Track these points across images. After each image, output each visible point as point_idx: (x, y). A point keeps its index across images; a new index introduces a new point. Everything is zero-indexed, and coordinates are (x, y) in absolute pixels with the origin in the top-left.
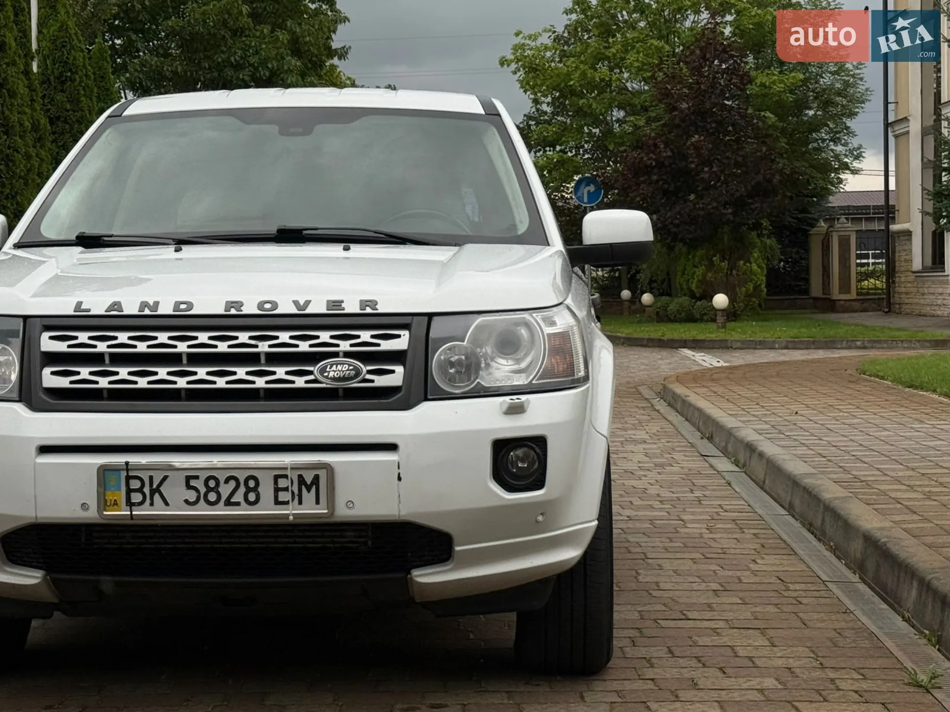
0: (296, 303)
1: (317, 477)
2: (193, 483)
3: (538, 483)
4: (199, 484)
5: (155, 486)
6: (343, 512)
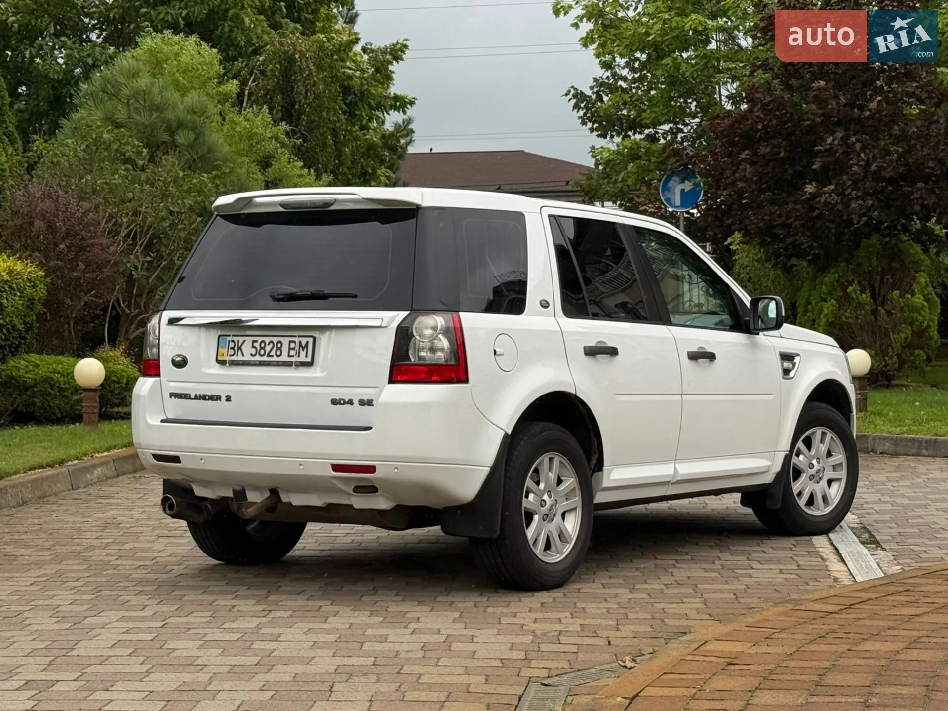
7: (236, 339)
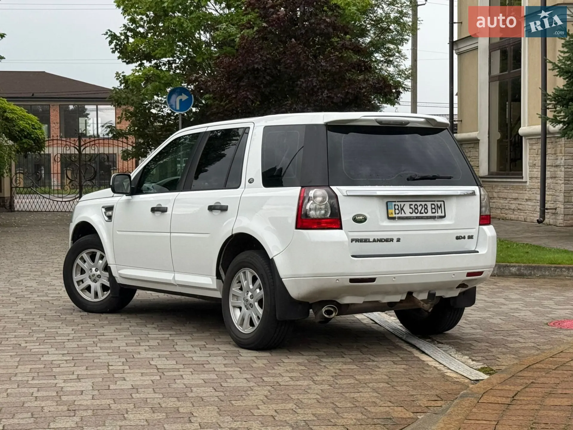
7: (399, 204)
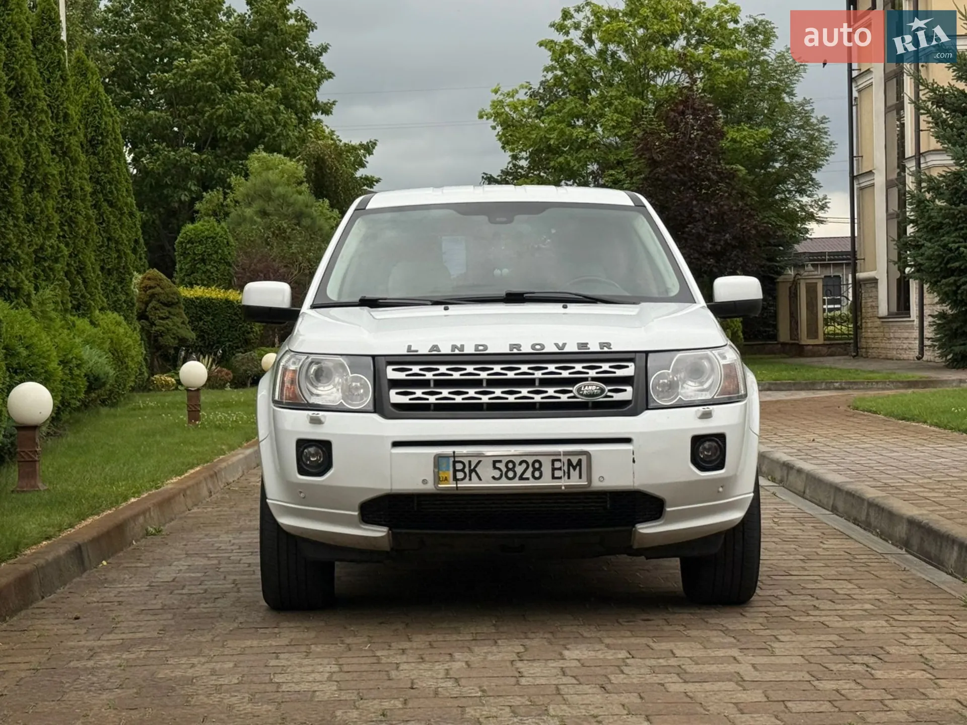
0: (557, 345)
1: (580, 461)
2: (498, 465)
3: (720, 465)
4: (502, 466)
5: (472, 467)
6: (597, 484)
